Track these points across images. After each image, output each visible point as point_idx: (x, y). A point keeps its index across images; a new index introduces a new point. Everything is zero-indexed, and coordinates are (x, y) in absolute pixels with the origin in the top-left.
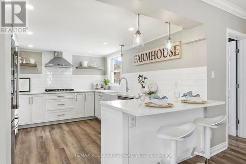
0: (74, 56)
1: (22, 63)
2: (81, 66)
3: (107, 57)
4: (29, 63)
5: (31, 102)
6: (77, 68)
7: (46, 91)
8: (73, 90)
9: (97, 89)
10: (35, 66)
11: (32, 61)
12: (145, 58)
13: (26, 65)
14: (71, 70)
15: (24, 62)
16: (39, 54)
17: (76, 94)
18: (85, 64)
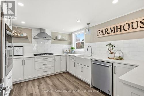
0: (52, 33)
1: (17, 35)
2: (57, 38)
3: (72, 34)
4: (22, 35)
5: (23, 63)
6: (54, 40)
7: (35, 55)
8: (53, 54)
9: (67, 53)
10: (26, 38)
11: (25, 35)
12: (108, 32)
13: (20, 37)
14: (51, 41)
15: (19, 35)
16: (30, 30)
17: (55, 57)
18: (60, 37)
